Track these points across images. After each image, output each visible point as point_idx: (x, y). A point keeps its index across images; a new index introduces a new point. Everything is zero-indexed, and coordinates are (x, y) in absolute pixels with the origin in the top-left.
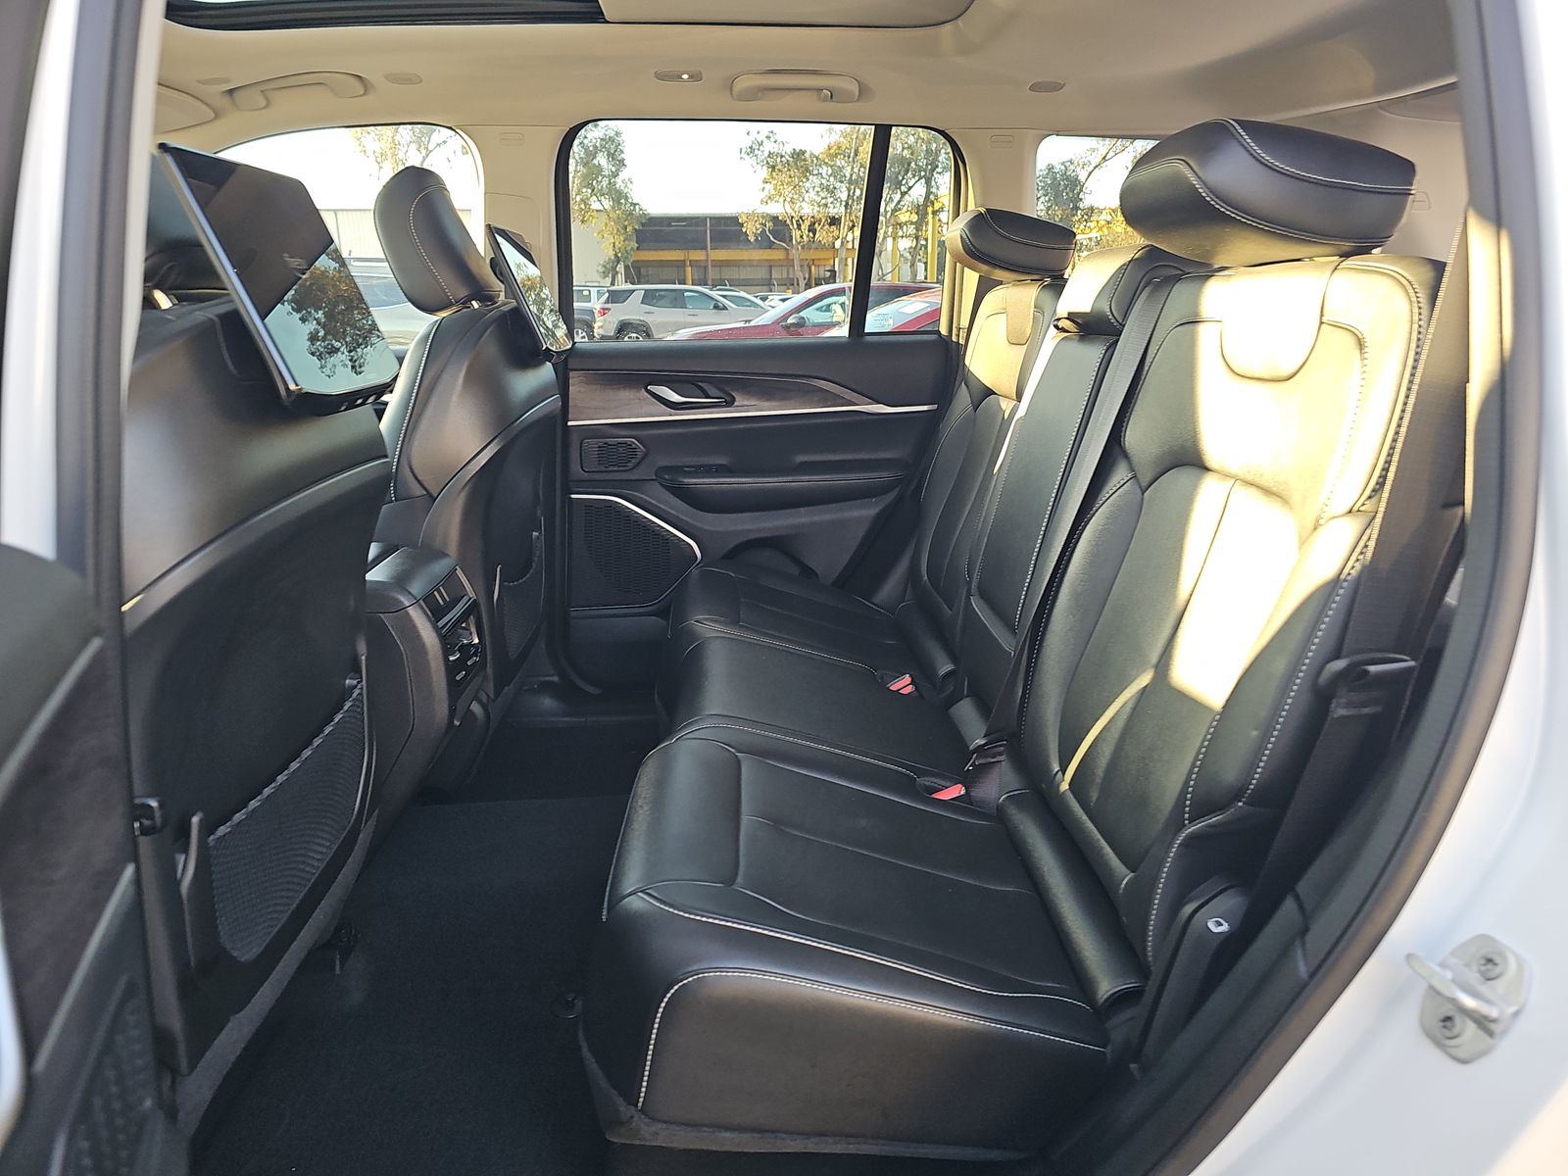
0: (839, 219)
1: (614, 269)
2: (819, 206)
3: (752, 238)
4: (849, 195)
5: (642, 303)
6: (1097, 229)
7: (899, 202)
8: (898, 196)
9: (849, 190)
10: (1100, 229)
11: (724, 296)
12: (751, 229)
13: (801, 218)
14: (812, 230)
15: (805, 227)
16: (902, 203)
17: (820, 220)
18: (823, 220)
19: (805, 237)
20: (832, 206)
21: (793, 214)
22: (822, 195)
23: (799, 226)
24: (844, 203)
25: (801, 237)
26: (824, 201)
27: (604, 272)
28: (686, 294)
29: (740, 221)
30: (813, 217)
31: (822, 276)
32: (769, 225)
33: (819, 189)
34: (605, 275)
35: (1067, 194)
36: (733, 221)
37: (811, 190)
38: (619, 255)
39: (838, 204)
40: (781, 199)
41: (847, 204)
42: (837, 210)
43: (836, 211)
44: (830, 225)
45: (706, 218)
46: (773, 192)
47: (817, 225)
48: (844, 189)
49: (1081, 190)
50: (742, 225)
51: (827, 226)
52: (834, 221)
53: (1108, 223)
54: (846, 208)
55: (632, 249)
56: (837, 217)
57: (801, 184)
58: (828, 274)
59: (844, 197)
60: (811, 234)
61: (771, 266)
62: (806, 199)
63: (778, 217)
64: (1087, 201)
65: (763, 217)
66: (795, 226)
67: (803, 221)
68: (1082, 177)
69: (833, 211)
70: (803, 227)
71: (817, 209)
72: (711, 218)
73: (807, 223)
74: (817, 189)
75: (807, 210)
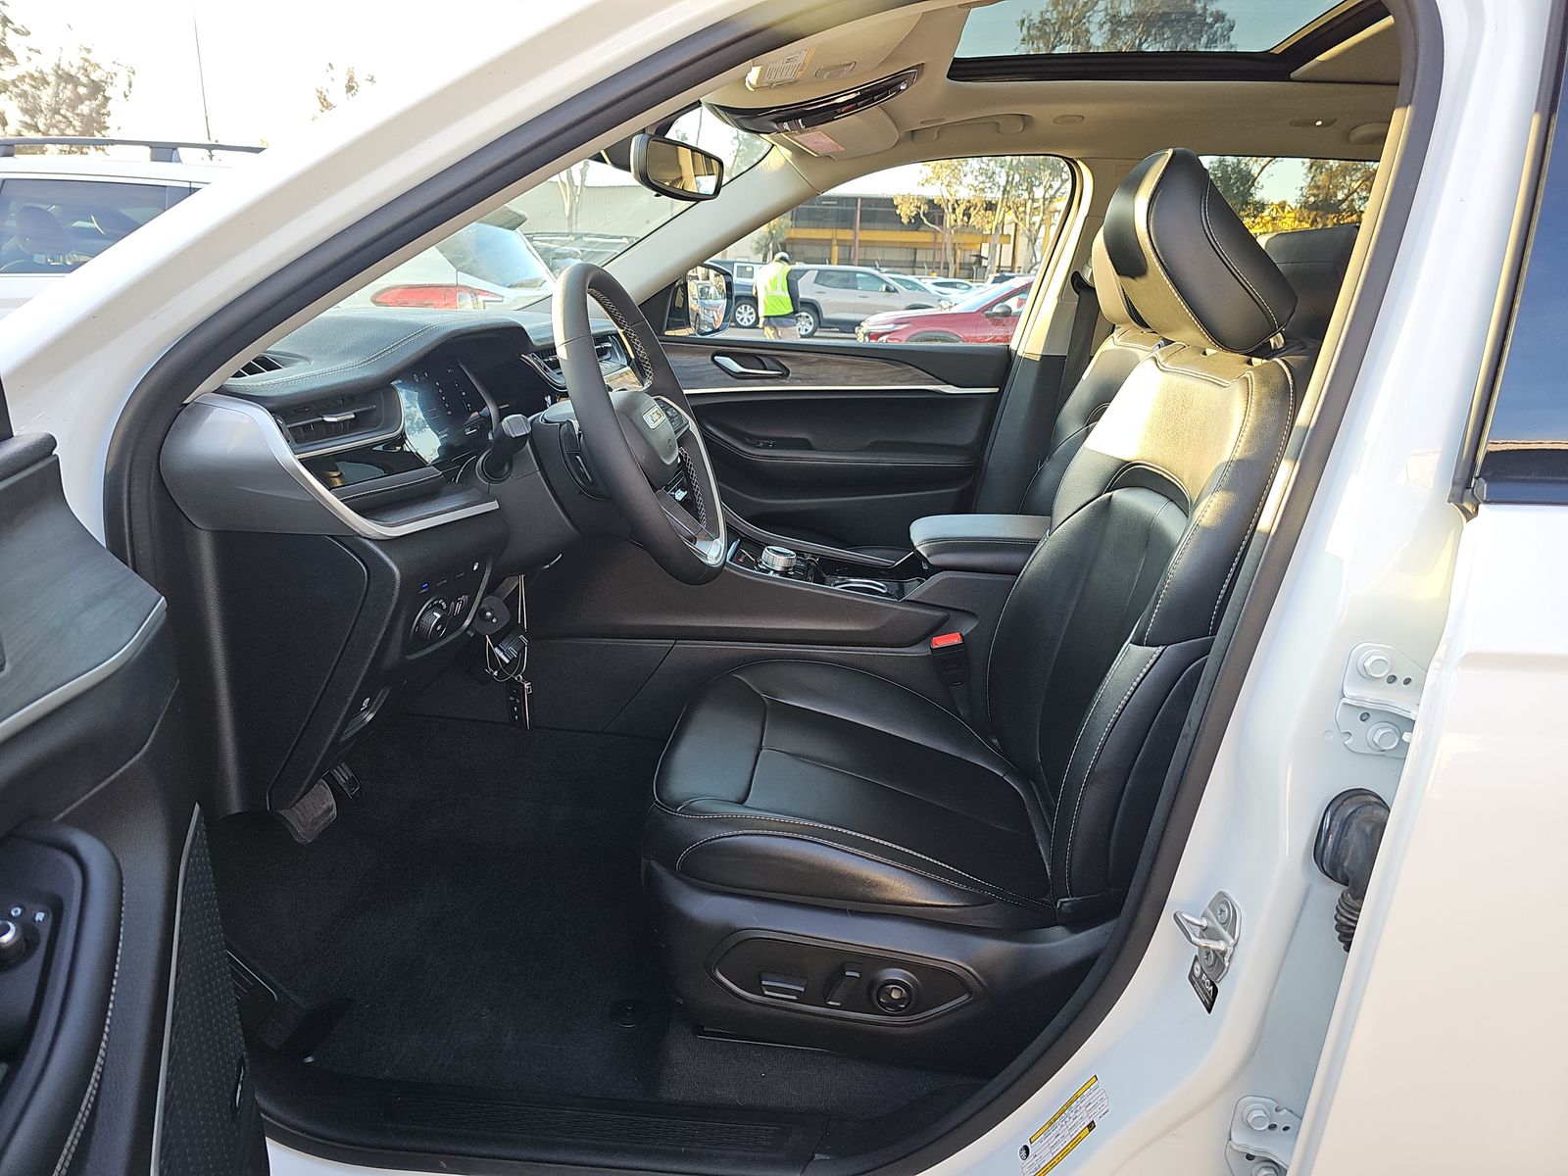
0: (996, 205)
1: (767, 246)
2: (976, 191)
3: (905, 220)
4: (1007, 181)
5: (815, 282)
6: (1261, 225)
7: (1059, 189)
8: (1059, 183)
9: (1008, 176)
10: (1265, 225)
11: (893, 279)
12: (905, 212)
13: (957, 201)
14: (967, 214)
15: (960, 211)
16: (1061, 191)
17: (976, 206)
18: (979, 205)
19: (959, 220)
20: (989, 190)
21: (949, 198)
22: (981, 179)
23: (954, 209)
24: (1002, 189)
25: (956, 221)
26: (981, 186)
27: (757, 249)
28: (858, 275)
29: (895, 203)
30: (969, 201)
31: (967, 261)
32: (924, 208)
33: (978, 174)
34: (758, 251)
35: (1238, 188)
36: (889, 202)
37: (969, 174)
38: (774, 232)
39: (996, 189)
40: (939, 182)
41: (1005, 189)
42: (995, 195)
43: (993, 195)
44: (986, 210)
45: (857, 199)
46: (931, 175)
47: (972, 209)
48: (1004, 175)
49: (1253, 185)
50: (897, 207)
51: (983, 211)
52: (990, 206)
53: (1274, 219)
54: (1004, 194)
55: (786, 227)
56: (993, 202)
57: (960, 167)
58: (974, 259)
59: (1003, 182)
60: (966, 219)
61: (916, 249)
62: (964, 183)
63: (933, 201)
64: (1259, 195)
65: (918, 199)
66: (951, 210)
67: (958, 205)
68: (1255, 171)
69: (989, 196)
70: (957, 211)
71: (973, 193)
72: (862, 199)
73: (963, 207)
74: (975, 173)
75: (964, 193)
